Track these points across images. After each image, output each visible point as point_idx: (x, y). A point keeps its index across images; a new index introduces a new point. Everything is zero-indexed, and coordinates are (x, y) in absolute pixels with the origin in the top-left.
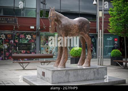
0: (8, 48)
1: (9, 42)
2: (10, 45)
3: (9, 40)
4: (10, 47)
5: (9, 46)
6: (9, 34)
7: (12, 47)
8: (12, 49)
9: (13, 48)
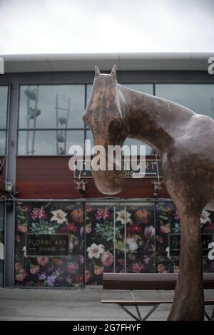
0: (140, 249)
1: (141, 233)
2: (144, 240)
3: (143, 226)
4: (147, 246)
5: (141, 243)
6: (141, 208)
7: (151, 248)
8: (152, 252)
9: (154, 249)
